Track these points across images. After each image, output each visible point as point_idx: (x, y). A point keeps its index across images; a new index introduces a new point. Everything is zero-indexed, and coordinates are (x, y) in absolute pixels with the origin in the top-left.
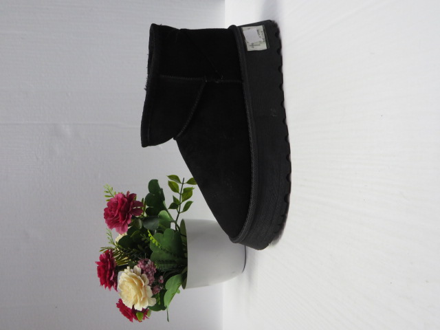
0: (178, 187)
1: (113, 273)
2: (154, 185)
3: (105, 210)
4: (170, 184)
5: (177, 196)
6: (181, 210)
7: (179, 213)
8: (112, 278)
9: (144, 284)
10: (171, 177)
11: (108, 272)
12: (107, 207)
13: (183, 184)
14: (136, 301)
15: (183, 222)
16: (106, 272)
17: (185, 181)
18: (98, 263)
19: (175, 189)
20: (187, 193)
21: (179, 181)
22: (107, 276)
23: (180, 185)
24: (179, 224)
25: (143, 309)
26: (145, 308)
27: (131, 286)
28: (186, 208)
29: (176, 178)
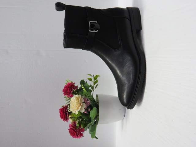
2: (83, 82)
3: (63, 89)
4: (88, 79)
8: (66, 110)
10: (89, 75)
15: (97, 96)
17: (94, 76)
19: (90, 80)
21: (92, 76)
23: (92, 78)
28: (96, 87)
29: (91, 75)
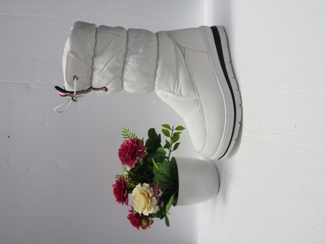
0: (169, 133)
1: (126, 192)
2: (152, 132)
4: (163, 131)
5: (169, 139)
6: (172, 149)
7: (170, 151)
8: (125, 195)
9: (151, 195)
10: (164, 126)
12: (120, 148)
13: (173, 130)
14: (144, 208)
17: (174, 128)
18: (115, 185)
19: (167, 134)
20: (176, 137)
21: (170, 128)
22: (122, 194)
23: (170, 131)
24: (170, 160)
25: (149, 214)
26: (151, 213)
27: (142, 197)
28: (175, 148)
29: (168, 126)
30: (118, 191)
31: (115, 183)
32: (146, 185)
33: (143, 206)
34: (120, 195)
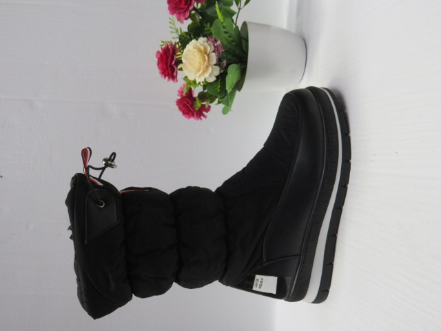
6: (242, 5)
7: (239, 9)
8: (174, 62)
9: (209, 50)
11: (170, 58)
15: (245, 24)
16: (168, 58)
22: (169, 61)
24: (240, 25)
30: (164, 57)
31: (161, 51)
32: (202, 40)
33: (197, 65)
34: (166, 63)
